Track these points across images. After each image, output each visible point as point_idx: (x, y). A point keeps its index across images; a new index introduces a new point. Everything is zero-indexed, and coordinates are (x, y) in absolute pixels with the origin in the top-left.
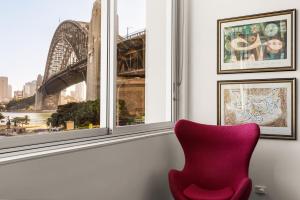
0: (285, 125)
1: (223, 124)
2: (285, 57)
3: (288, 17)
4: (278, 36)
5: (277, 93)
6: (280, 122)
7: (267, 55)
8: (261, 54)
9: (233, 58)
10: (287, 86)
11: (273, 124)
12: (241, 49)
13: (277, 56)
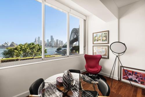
0: (106, 56)
1: (94, 55)
2: (106, 41)
3: (107, 32)
4: (105, 36)
5: (105, 48)
6: (105, 55)
7: (103, 40)
8: (101, 40)
9: (96, 41)
10: (107, 47)
11: (104, 55)
12: (98, 39)
13: (105, 41)
